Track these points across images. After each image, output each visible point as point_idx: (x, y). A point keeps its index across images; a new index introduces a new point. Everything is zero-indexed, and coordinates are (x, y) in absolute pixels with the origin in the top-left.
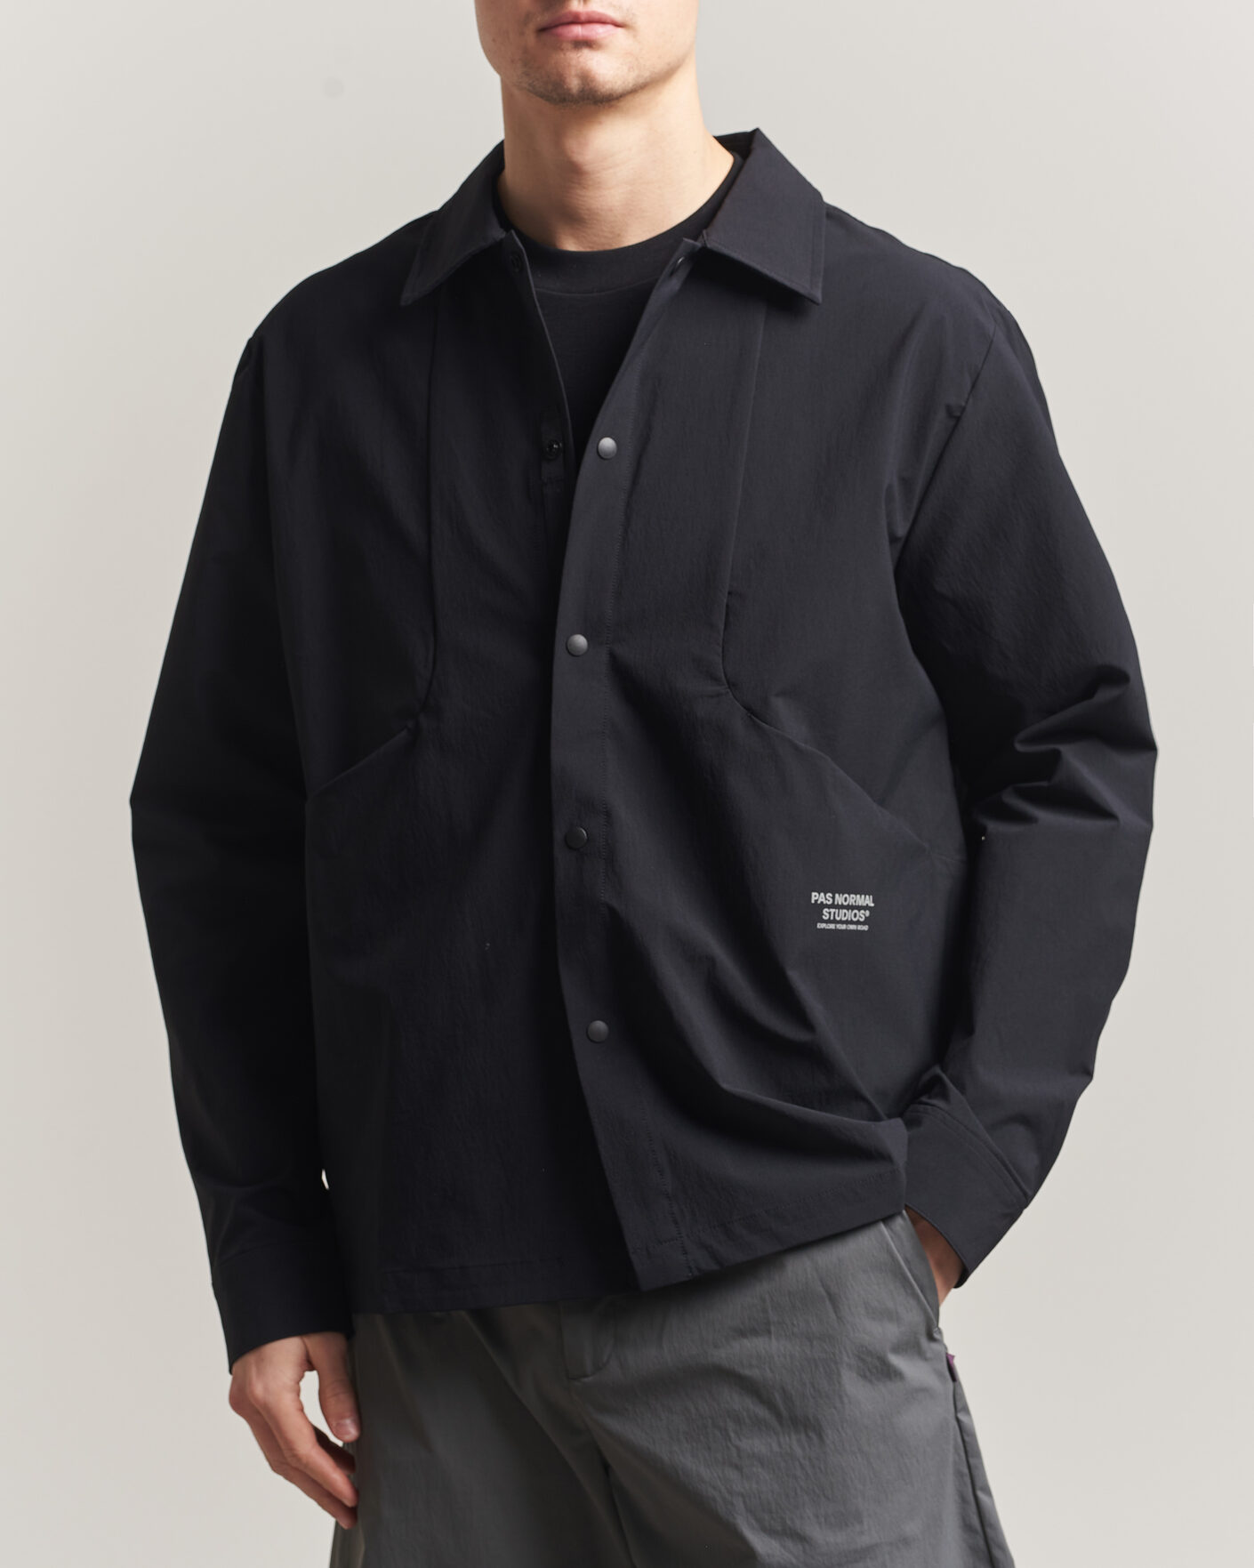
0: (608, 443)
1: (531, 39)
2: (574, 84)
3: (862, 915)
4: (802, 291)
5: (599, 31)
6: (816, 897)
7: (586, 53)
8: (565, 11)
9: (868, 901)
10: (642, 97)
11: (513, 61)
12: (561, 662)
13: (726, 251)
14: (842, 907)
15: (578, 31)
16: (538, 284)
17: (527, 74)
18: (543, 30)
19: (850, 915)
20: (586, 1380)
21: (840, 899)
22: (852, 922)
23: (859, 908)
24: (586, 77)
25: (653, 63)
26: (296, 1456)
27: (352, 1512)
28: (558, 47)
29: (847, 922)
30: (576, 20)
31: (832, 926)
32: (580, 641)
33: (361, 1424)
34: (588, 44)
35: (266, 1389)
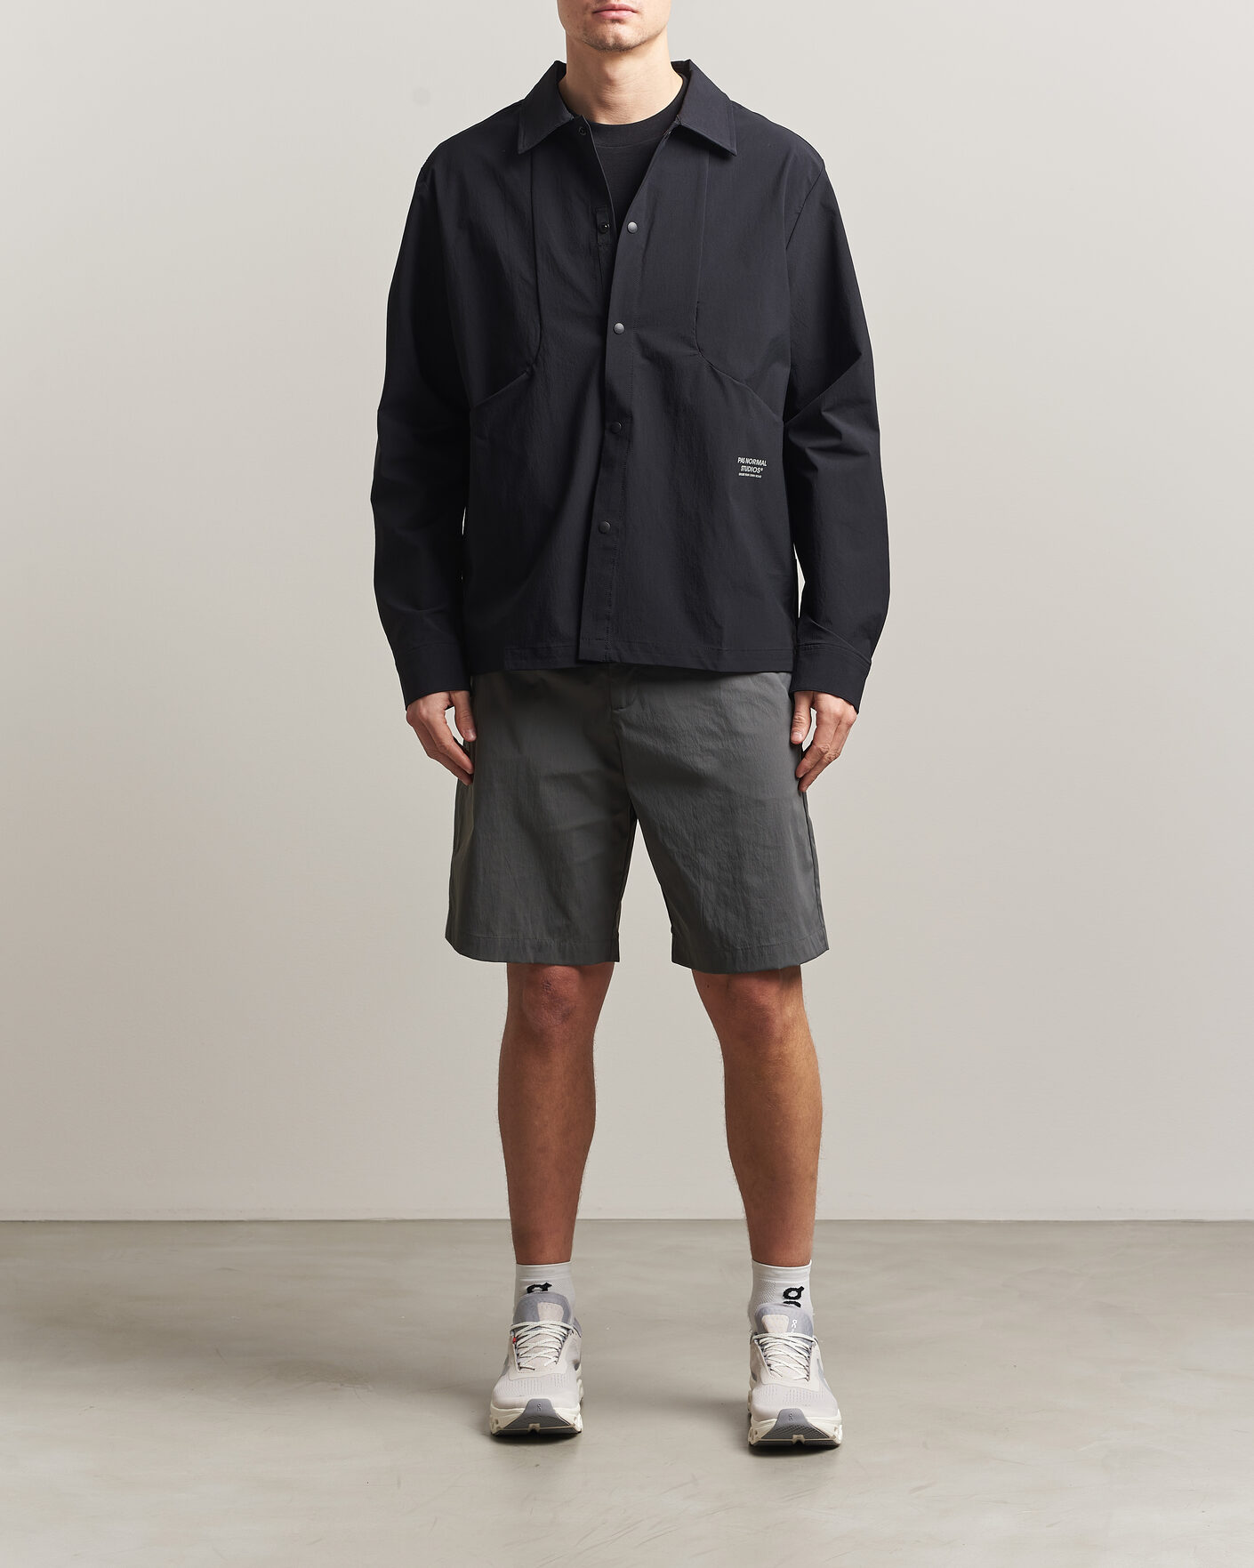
0: (632, 225)
1: (589, 16)
2: (611, 41)
3: (759, 470)
4: (728, 149)
5: (624, 14)
6: (741, 460)
7: (617, 25)
8: (608, 4)
9: (764, 463)
10: (643, 48)
11: (578, 27)
12: (610, 337)
13: (691, 127)
14: (749, 465)
15: (614, 14)
16: (596, 142)
17: (586, 35)
18: (595, 12)
19: (752, 469)
20: (622, 710)
21: (748, 461)
22: (753, 473)
23: (758, 466)
24: (617, 38)
25: (650, 31)
26: (444, 747)
27: (471, 777)
28: (603, 21)
29: (750, 473)
30: (613, 9)
31: (743, 474)
32: (620, 326)
33: (477, 732)
34: (619, 21)
35: (428, 712)
